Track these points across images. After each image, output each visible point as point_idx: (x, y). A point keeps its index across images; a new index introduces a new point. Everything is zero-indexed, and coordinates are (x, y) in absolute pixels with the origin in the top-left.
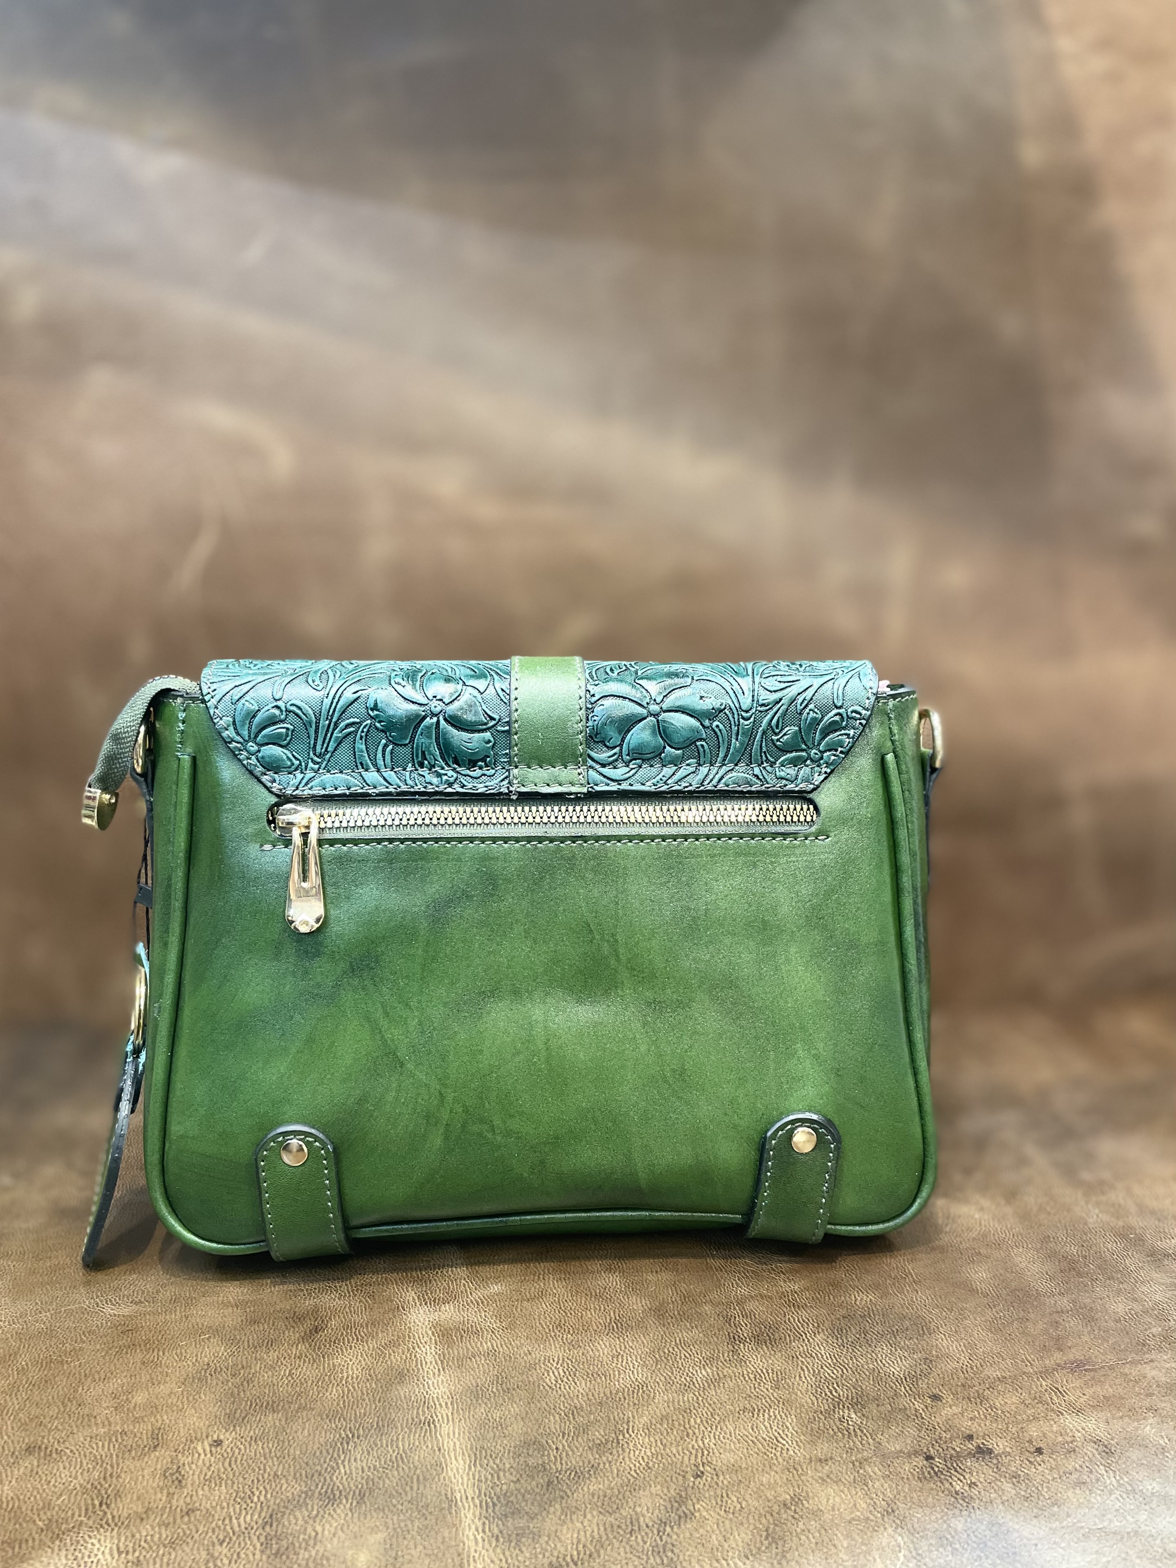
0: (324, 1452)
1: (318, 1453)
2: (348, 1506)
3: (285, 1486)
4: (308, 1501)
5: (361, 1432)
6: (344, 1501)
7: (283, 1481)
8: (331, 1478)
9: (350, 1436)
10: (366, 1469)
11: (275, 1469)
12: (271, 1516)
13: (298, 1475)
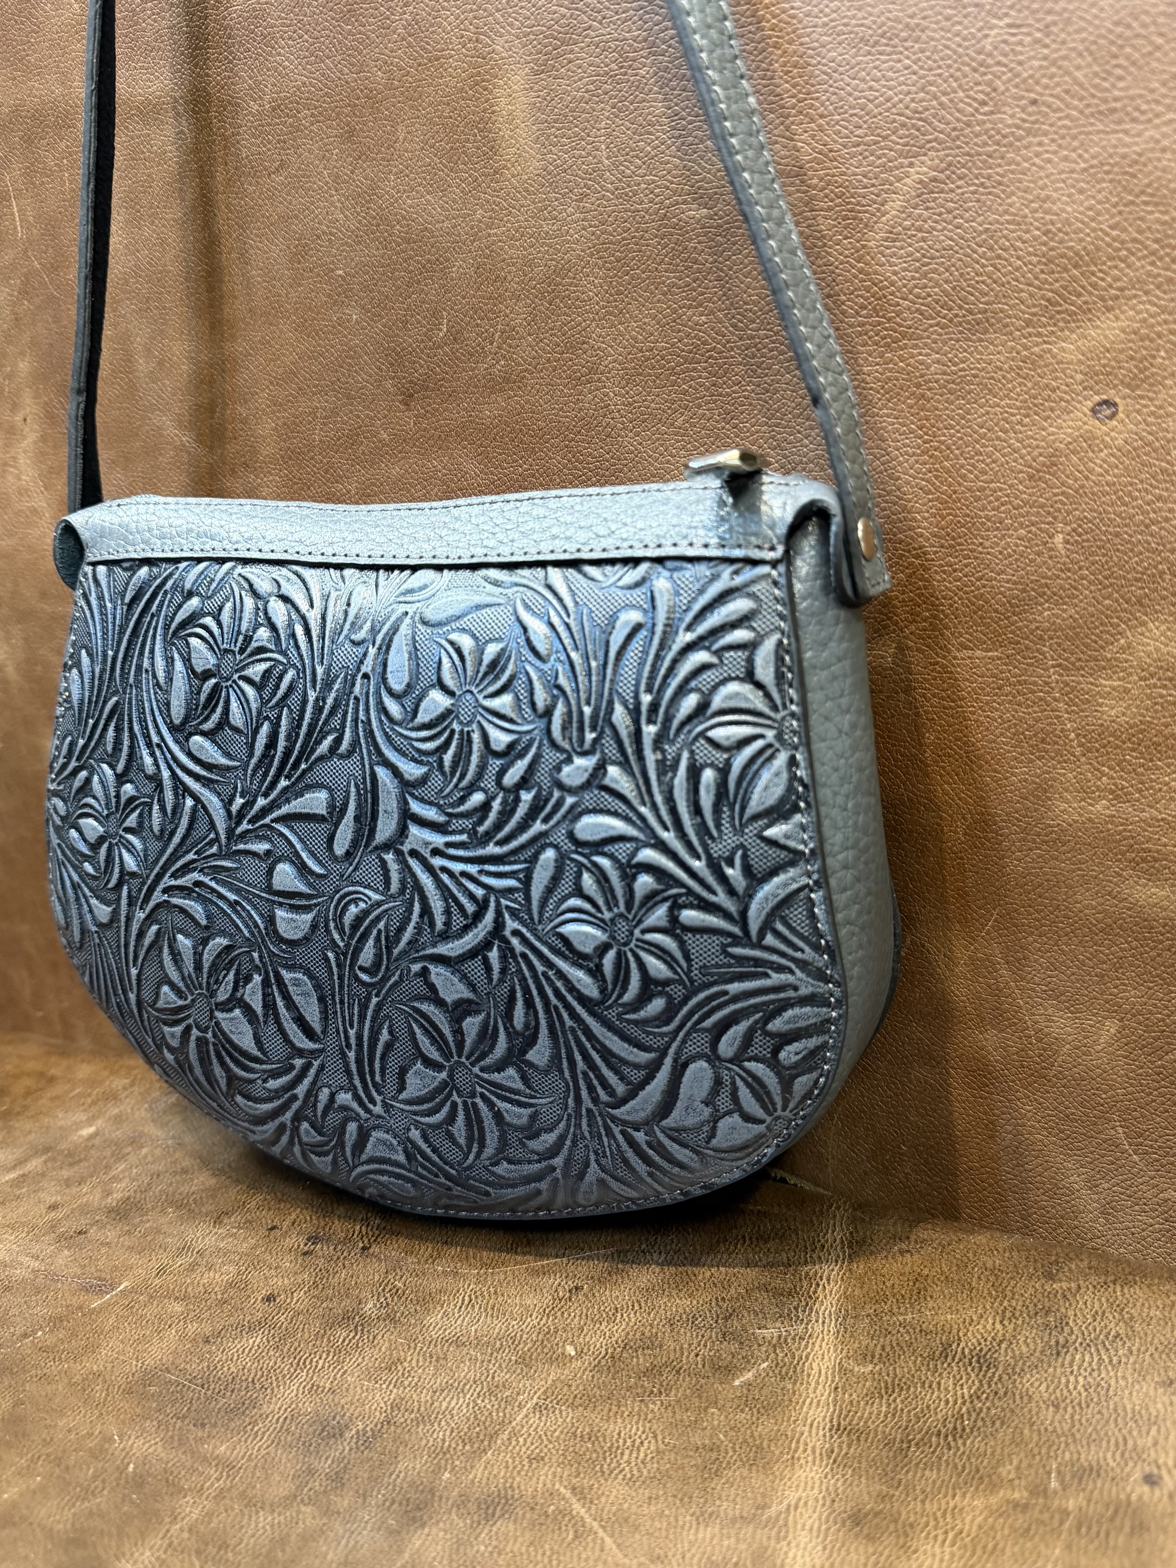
0: (988, 1423)
1: (998, 1423)
2: (962, 1345)
3: (1043, 1388)
4: (1012, 1362)
5: (934, 1439)
6: (967, 1351)
7: (1046, 1395)
8: (981, 1385)
9: (950, 1438)
10: (934, 1385)
11: (1058, 1417)
12: (1058, 1354)
13: (1026, 1399)
